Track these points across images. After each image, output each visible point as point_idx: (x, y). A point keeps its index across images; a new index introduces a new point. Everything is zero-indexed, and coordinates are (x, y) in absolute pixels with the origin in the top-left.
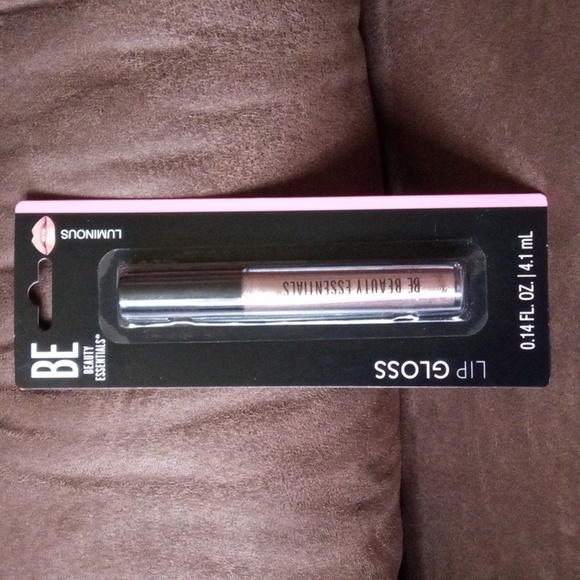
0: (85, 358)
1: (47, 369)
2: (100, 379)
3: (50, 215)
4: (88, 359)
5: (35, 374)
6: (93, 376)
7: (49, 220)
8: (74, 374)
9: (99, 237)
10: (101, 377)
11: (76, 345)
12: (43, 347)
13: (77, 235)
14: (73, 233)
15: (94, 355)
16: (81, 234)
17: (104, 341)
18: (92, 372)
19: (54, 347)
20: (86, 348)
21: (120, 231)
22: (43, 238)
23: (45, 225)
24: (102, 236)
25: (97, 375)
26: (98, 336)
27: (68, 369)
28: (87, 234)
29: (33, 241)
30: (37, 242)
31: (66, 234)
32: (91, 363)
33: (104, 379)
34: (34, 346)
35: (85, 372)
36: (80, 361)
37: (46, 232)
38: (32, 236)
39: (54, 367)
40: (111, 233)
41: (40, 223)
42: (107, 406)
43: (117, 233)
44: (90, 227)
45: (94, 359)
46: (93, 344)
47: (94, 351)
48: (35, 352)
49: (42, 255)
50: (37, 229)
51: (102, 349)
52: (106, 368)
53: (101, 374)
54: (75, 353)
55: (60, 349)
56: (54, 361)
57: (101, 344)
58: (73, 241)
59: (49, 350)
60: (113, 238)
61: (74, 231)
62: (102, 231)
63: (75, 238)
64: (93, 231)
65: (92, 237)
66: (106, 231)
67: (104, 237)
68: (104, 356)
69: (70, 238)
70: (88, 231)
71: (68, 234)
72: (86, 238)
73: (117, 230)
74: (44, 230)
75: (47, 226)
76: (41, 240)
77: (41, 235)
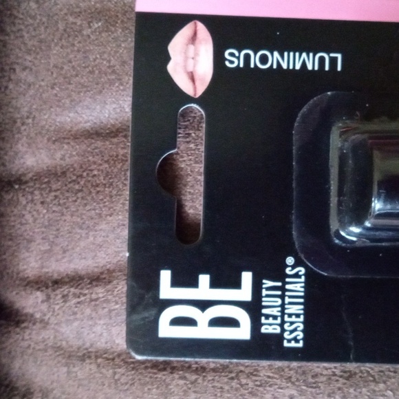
0: (266, 301)
1: (190, 322)
2: (293, 344)
3: (205, 20)
4: (271, 305)
5: (166, 330)
6: (279, 338)
7: (201, 28)
8: (243, 332)
9: (298, 67)
10: (297, 341)
11: (247, 278)
12: (185, 279)
13: (255, 60)
14: (247, 57)
15: (282, 297)
16: (264, 59)
17: (302, 270)
18: (278, 330)
19: (204, 279)
20: (268, 283)
21: (339, 56)
22: (191, 62)
23: (194, 38)
24: (304, 64)
25: (286, 335)
26: (290, 260)
27: (232, 323)
28: (274, 58)
29: (171, 68)
30: (177, 71)
31: (234, 59)
32: (275, 312)
33: (301, 344)
34: (166, 276)
35: (264, 330)
36: (254, 308)
37: (196, 54)
38: (168, 59)
39: (203, 317)
40: (322, 60)
41: (185, 33)
43: (333, 61)
44: (282, 47)
45: (283, 306)
46: (280, 276)
47: (283, 289)
49: (188, 99)
50: (177, 45)
51: (297, 287)
52: (304, 323)
53: (294, 337)
54: (245, 293)
55: (214, 284)
56: (203, 305)
57: (297, 275)
58: (247, 71)
59: (194, 284)
60: (327, 68)
61: (251, 53)
62: (304, 55)
63: (252, 66)
64: (286, 54)
65: (285, 66)
66: (311, 55)
67: (310, 67)
68: (302, 300)
69: (242, 65)
70: (276, 54)
71: (238, 58)
72: (275, 67)
73: (332, 55)
74: (192, 47)
75: (197, 41)
76: (185, 67)
77: (186, 58)
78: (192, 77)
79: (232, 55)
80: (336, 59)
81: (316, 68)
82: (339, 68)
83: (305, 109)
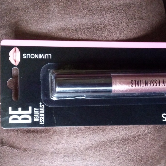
0: (35, 113)
1: (17, 119)
2: (42, 123)
3: (17, 47)
5: (11, 121)
6: (39, 122)
7: (17, 49)
8: (30, 121)
9: (41, 58)
10: (42, 122)
11: (30, 108)
12: (15, 109)
13: (30, 57)
14: (29, 56)
15: (39, 112)
17: (43, 106)
18: (38, 120)
19: (20, 109)
20: (35, 109)
21: (51, 55)
24: (42, 57)
25: (40, 121)
26: (41, 103)
27: (27, 119)
29: (10, 59)
30: (11, 59)
31: (25, 56)
32: (37, 116)
33: (44, 123)
34: (10, 108)
35: (35, 120)
36: (32, 115)
37: (16, 55)
39: (20, 118)
40: (47, 56)
41: (13, 50)
42: (60, 139)
43: (49, 56)
44: (37, 53)
45: (39, 114)
46: (38, 107)
47: (39, 110)
48: (10, 111)
49: (14, 66)
50: (11, 53)
51: (42, 110)
52: (44, 118)
53: (42, 121)
54: (30, 112)
55: (23, 110)
56: (20, 115)
57: (42, 107)
59: (17, 110)
60: (48, 58)
61: (29, 54)
62: (42, 55)
63: (30, 58)
64: (38, 55)
65: (38, 58)
66: (44, 55)
67: (44, 58)
68: (44, 113)
69: (27, 58)
70: (35, 55)
71: (26, 56)
72: (35, 58)
73: (49, 55)
74: (15, 54)
75: (16, 52)
76: (13, 58)
77: (14, 56)
79: (25, 55)
80: (50, 56)
81: (45, 58)
82: (51, 58)
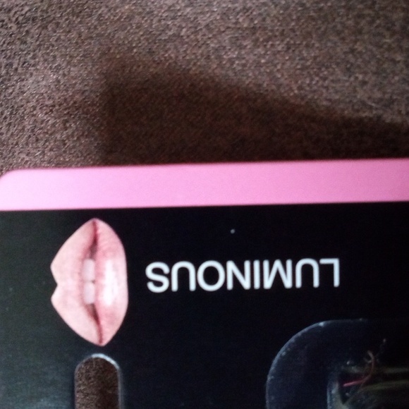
3: (108, 215)
7: (105, 231)
9: (268, 284)
13: (196, 278)
14: (184, 274)
16: (211, 276)
21: (335, 262)
22: (90, 288)
23: (93, 248)
24: (278, 279)
28: (229, 273)
30: (67, 303)
37: (99, 274)
38: (52, 285)
40: (307, 270)
41: (78, 239)
43: (326, 271)
44: (240, 254)
58: (184, 296)
60: (316, 283)
61: (189, 266)
62: (278, 264)
63: (193, 287)
64: (247, 264)
65: (246, 284)
66: (289, 263)
67: (288, 283)
69: (175, 287)
70: (231, 266)
71: (169, 276)
72: (230, 286)
73: (324, 261)
74: (90, 264)
75: (99, 253)
76: (81, 297)
77: (82, 282)
78: (94, 313)
79: (158, 271)
80: (331, 267)
81: (299, 284)
82: (337, 282)
83: (282, 352)
